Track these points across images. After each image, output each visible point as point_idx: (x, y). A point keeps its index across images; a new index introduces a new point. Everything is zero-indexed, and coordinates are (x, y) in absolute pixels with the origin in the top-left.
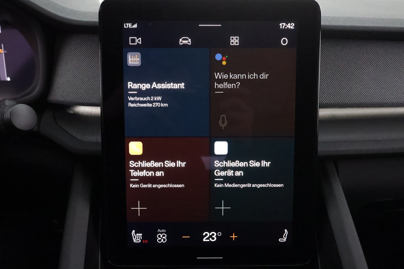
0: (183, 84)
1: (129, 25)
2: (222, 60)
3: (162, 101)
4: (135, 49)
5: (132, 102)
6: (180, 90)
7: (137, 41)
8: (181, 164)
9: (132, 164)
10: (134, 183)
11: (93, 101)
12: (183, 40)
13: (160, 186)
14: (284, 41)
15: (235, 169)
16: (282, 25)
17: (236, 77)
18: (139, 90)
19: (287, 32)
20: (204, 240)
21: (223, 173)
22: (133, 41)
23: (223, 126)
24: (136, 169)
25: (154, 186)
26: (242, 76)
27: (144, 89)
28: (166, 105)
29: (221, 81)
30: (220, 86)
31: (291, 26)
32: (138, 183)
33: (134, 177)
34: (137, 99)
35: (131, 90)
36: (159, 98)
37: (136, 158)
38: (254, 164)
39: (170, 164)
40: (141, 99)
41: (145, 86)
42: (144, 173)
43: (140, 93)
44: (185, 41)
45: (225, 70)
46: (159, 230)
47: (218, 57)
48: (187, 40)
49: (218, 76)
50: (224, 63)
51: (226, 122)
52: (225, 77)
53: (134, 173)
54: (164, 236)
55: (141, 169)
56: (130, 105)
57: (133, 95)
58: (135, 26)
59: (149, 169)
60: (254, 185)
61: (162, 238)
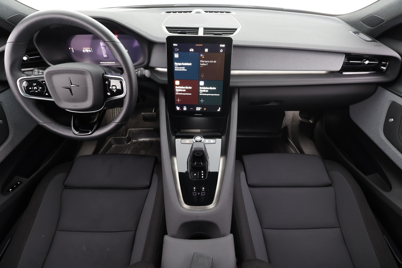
0: (191, 64)
1: (174, 45)
2: (202, 56)
3: (185, 69)
4: (177, 52)
6: (190, 66)
7: (177, 50)
8: (190, 88)
9: (176, 87)
11: (165, 67)
13: (184, 94)
14: (221, 51)
15: (206, 90)
16: (221, 46)
17: (207, 62)
19: (222, 48)
20: (197, 110)
21: (202, 91)
22: (176, 50)
23: (202, 77)
24: (178, 89)
26: (208, 62)
27: (179, 65)
28: (186, 70)
29: (202, 63)
30: (202, 65)
31: (224, 46)
32: (178, 93)
33: (177, 91)
34: (177, 68)
35: (176, 65)
36: (184, 68)
37: (178, 86)
38: (211, 88)
39: (187, 88)
40: (179, 68)
41: (180, 64)
42: (180, 90)
43: (179, 66)
44: (192, 50)
45: (204, 60)
46: (184, 107)
47: (201, 55)
49: (201, 61)
50: (203, 57)
51: (203, 76)
52: (203, 62)
55: (179, 89)
56: (176, 70)
58: (177, 45)
59: (181, 89)
60: (211, 95)
61: (185, 109)
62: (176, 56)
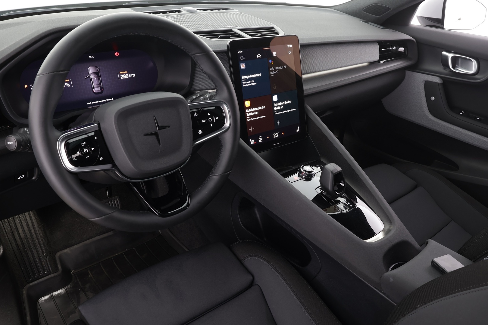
0: (260, 74)
1: (239, 52)
2: (272, 62)
3: (254, 82)
4: (243, 61)
5: (244, 84)
6: (259, 77)
7: (243, 58)
8: (263, 107)
9: (247, 111)
10: (249, 119)
12: (258, 55)
13: (257, 118)
14: (290, 52)
15: (280, 106)
16: (288, 46)
17: (277, 68)
18: (246, 79)
19: (290, 49)
20: (274, 137)
21: (277, 108)
23: (275, 89)
24: (249, 113)
25: (256, 118)
26: (279, 68)
28: (256, 84)
29: (272, 71)
30: (272, 73)
31: (291, 46)
32: (250, 118)
33: (249, 116)
35: (243, 79)
36: (253, 81)
37: (248, 108)
38: (286, 103)
39: (260, 108)
40: (247, 82)
41: (248, 77)
42: (252, 114)
43: (247, 80)
44: (259, 56)
45: (273, 66)
46: (259, 137)
47: (270, 61)
48: (259, 55)
49: (271, 69)
50: (272, 63)
51: (276, 87)
52: (273, 69)
53: (248, 115)
54: (261, 139)
55: (251, 112)
56: (244, 86)
57: (244, 81)
58: (242, 52)
59: (253, 112)
60: (287, 111)
61: (260, 140)
62: (243, 66)
